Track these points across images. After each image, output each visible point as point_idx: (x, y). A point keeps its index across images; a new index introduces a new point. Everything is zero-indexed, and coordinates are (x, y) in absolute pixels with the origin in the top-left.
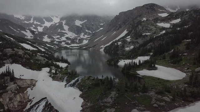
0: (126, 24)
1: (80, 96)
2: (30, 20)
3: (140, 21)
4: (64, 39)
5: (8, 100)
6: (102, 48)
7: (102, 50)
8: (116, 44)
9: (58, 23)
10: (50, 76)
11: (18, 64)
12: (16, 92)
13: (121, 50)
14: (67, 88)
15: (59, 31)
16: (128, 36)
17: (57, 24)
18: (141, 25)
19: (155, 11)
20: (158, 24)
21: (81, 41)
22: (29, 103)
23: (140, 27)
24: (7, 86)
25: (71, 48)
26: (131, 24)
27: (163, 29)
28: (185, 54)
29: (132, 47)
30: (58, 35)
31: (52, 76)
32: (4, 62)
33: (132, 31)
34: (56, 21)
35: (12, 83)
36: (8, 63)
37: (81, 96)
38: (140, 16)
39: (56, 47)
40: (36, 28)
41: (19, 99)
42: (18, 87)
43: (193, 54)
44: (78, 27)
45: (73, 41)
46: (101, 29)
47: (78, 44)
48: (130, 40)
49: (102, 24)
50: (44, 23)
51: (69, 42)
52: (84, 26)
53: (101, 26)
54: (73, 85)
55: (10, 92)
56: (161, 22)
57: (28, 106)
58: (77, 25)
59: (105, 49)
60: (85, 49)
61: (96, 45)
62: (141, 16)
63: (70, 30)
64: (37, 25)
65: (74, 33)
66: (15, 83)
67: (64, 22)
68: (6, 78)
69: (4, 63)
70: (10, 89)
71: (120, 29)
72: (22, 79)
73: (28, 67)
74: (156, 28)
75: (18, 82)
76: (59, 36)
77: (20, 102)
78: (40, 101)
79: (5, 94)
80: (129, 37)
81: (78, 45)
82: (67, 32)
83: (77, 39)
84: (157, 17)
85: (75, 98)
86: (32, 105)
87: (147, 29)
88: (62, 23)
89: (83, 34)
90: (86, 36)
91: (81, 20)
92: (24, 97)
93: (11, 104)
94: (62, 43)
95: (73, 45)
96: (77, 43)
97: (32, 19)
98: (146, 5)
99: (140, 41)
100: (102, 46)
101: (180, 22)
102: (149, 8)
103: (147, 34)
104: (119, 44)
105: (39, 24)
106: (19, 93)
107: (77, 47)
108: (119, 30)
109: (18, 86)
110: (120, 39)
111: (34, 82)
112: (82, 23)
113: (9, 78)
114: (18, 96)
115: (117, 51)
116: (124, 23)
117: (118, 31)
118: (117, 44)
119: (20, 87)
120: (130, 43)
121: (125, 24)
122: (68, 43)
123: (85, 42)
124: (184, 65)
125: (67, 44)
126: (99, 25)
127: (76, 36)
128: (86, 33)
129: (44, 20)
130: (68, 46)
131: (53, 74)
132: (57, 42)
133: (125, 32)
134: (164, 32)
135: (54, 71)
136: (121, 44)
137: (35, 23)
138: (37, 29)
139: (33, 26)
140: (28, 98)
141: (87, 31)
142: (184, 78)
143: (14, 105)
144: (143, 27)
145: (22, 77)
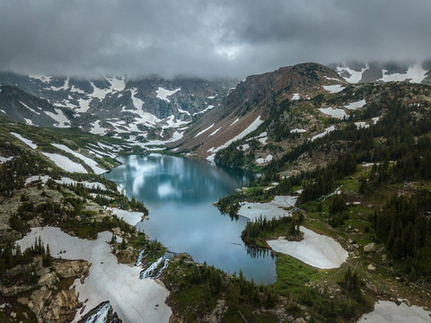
0: (260, 103)
1: (166, 302)
2: (62, 84)
3: (287, 100)
4: (133, 127)
5: (42, 304)
6: (210, 154)
7: (211, 158)
8: (238, 148)
9: (121, 92)
10: (114, 252)
11: (54, 226)
12: (56, 288)
13: (248, 162)
14: (144, 280)
15: (124, 110)
16: (263, 131)
17: (120, 95)
18: (289, 111)
19: (317, 80)
20: (322, 110)
21: (169, 133)
22: (79, 310)
23: (286, 115)
24: (39, 277)
25: (148, 149)
26: (269, 106)
27: (331, 121)
28: (357, 203)
29: (269, 158)
30: (122, 119)
31: (117, 252)
32: (29, 222)
33: (271, 121)
34: (118, 86)
35: (47, 270)
36: (36, 226)
37: (169, 302)
38: (287, 89)
39: (117, 149)
40: (74, 102)
41: (60, 303)
42: (58, 279)
43: (370, 206)
44: (162, 103)
45: (153, 134)
46: (211, 107)
47: (163, 139)
48: (267, 141)
49: (213, 97)
50: (92, 91)
51: (145, 135)
52: (176, 100)
53: (210, 102)
54: (154, 274)
55: (44, 289)
56: (328, 105)
57: (78, 317)
58: (161, 98)
59: (216, 158)
60: (177, 154)
61: (198, 146)
62: (289, 89)
63: (146, 108)
64: (77, 96)
65: (155, 114)
66: (52, 270)
67: (133, 92)
68: (35, 259)
69: (30, 226)
70: (45, 282)
71: (249, 114)
72: (65, 261)
73: (72, 232)
74: (317, 118)
75: (57, 268)
76: (123, 122)
77: (63, 308)
78: (98, 307)
79: (36, 292)
80: (265, 134)
81: (163, 143)
82: (139, 112)
83: (160, 129)
84: (320, 92)
85: (157, 306)
86: (84, 314)
87: (299, 121)
88: (130, 93)
89: (172, 117)
90: (179, 122)
91: (168, 88)
92: (69, 299)
93: (49, 313)
94: (129, 138)
95: (151, 142)
96: (160, 138)
97: (67, 82)
98: (301, 66)
99: (286, 146)
100: (211, 150)
101: (364, 106)
102: (305, 72)
103: (299, 131)
104: (244, 150)
105: (82, 92)
106: (59, 290)
107: (162, 146)
108: (246, 116)
109: (58, 275)
110: (248, 136)
111: (85, 267)
112: (170, 93)
113: (41, 258)
114: (59, 297)
115: (241, 164)
116: (256, 101)
117: (243, 118)
118: (241, 148)
119: (61, 279)
120: (265, 147)
121: (258, 102)
122: (142, 137)
123: (177, 136)
124: (349, 231)
125: (141, 139)
126: (206, 99)
127: (159, 120)
128: (178, 117)
129: (92, 84)
130: (142, 145)
131: (119, 248)
132: (120, 135)
133: (258, 122)
134: (332, 128)
135: (119, 240)
136: (247, 150)
137: (73, 90)
138: (77, 104)
139: (70, 97)
140: (77, 300)
141: (181, 111)
142: (344, 264)
143: (53, 315)
144: (291, 116)
145: (64, 256)
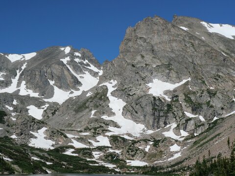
2: (8, 84)
4: (102, 141)
17: (89, 94)
21: (162, 146)
30: (87, 129)
50: (51, 94)
52: (181, 98)
58: (155, 94)
63: (129, 112)
64: (26, 100)
67: (111, 87)
89: (173, 125)
97: (15, 82)
105: (36, 95)
122: (113, 155)
128: (184, 124)
129: (52, 83)
137: (23, 92)
141: (189, 115)
